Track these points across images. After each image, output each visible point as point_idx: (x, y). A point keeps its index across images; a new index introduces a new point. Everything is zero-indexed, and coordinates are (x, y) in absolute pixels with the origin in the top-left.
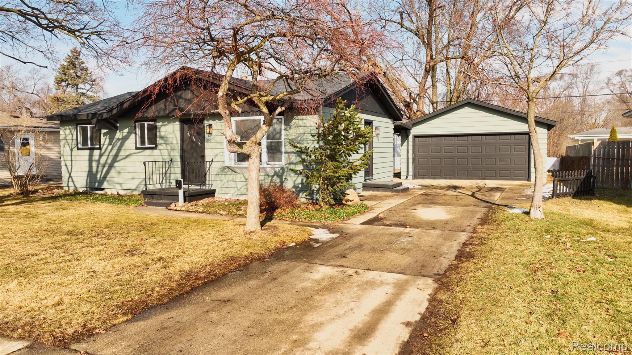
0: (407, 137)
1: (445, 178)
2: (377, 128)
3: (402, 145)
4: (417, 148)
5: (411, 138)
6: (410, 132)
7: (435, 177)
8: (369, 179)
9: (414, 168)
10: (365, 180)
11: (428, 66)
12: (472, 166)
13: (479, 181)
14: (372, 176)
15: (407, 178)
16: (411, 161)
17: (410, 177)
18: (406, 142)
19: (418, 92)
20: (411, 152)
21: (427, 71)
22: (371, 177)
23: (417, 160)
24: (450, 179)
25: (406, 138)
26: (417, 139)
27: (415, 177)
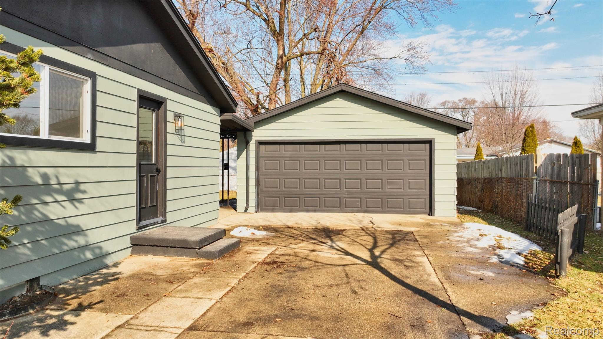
0: (247, 143)
1: (308, 211)
2: (178, 116)
3: (238, 156)
4: (262, 162)
5: (252, 146)
6: (251, 136)
7: (291, 208)
8: (153, 224)
9: (258, 194)
10: (140, 228)
11: (280, 61)
12: (347, 191)
13: (359, 215)
14: (165, 216)
15: (246, 210)
16: (252, 182)
17: (252, 209)
18: (245, 153)
19: (267, 94)
20: (252, 168)
21: (278, 68)
22: (160, 219)
23: (262, 182)
24: (315, 211)
25: (244, 145)
26: (262, 147)
27: (260, 208)
